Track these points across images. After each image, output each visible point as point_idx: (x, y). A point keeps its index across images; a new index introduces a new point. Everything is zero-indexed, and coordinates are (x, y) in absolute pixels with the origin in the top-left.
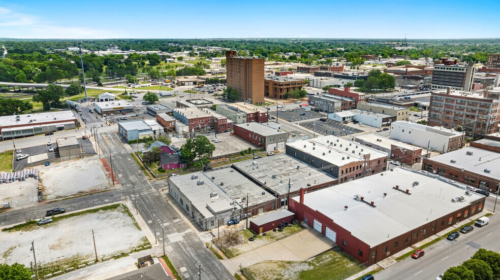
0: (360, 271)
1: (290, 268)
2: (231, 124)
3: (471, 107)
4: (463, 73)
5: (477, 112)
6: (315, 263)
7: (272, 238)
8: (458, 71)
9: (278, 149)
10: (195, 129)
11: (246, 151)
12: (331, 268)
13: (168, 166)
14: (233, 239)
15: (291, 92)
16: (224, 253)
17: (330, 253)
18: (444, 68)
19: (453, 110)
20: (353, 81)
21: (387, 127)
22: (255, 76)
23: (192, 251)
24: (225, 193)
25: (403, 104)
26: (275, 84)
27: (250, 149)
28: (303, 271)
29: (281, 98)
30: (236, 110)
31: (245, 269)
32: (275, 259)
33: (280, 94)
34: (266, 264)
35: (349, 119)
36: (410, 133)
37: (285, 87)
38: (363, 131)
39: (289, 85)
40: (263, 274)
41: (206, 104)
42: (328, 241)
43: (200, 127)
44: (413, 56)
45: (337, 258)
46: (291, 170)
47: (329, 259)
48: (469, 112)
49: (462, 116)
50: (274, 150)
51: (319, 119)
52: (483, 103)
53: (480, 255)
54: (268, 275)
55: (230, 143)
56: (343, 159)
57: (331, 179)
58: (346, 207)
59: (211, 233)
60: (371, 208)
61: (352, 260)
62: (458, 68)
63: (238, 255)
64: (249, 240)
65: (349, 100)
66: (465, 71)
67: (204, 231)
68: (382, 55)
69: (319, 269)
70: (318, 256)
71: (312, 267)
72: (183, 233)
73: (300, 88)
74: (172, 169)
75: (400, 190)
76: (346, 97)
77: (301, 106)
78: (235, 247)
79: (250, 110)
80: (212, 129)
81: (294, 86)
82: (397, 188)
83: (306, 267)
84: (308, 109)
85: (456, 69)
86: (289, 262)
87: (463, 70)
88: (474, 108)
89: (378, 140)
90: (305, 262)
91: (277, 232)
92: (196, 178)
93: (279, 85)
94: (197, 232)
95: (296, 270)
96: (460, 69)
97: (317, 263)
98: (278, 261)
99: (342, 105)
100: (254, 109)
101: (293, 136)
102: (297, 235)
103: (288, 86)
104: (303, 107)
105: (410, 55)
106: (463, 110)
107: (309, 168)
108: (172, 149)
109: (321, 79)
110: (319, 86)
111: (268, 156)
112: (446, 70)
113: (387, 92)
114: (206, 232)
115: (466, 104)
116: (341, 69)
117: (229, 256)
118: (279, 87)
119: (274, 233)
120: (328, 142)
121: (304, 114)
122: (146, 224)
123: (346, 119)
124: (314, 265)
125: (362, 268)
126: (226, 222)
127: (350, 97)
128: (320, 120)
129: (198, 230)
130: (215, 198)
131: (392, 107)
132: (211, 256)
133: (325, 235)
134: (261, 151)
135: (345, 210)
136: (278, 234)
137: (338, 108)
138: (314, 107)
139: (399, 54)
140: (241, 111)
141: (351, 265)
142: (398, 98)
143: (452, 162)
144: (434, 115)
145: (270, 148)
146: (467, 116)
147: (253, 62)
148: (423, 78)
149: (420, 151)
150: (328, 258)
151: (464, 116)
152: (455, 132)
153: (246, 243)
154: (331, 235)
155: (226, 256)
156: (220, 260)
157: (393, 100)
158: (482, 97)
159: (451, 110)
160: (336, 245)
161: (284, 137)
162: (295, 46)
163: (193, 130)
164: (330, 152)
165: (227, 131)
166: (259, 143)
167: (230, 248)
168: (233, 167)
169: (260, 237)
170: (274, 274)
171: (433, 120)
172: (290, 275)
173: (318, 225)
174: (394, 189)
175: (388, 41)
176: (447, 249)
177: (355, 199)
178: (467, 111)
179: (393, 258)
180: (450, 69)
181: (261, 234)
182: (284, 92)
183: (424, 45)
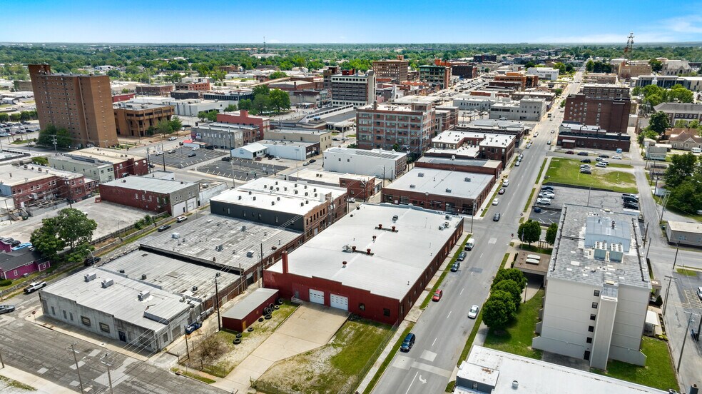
0: (393, 333)
1: (314, 359)
2: (89, 184)
3: (403, 122)
4: (364, 84)
5: (409, 128)
6: (339, 342)
7: (264, 330)
8: (359, 82)
9: (189, 210)
10: (25, 203)
11: (142, 222)
12: (362, 341)
13: (16, 273)
14: (209, 351)
15: (156, 124)
16: (210, 373)
17: (349, 325)
18: (344, 79)
19: (384, 128)
20: (236, 103)
21: (314, 158)
22: (97, 105)
23: (157, 387)
24: (160, 288)
25: (314, 127)
26: (129, 114)
27: (147, 218)
28: (333, 358)
29: (142, 135)
30: (91, 161)
31: (257, 382)
32: (287, 356)
33: (140, 129)
34: (281, 366)
35: (260, 154)
36: (348, 161)
37: (147, 117)
38: (287, 168)
39: (151, 114)
40: (287, 380)
41: (16, 158)
42: (338, 311)
43: (36, 197)
44: (283, 65)
45: (360, 328)
46: (236, 234)
47: (353, 332)
48: (401, 128)
49: (394, 134)
50: (183, 213)
51: (220, 158)
52: (413, 117)
53: (503, 275)
54: (293, 378)
55: (106, 215)
56: (302, 205)
57: (296, 235)
58: (345, 263)
59: (167, 352)
60: (369, 257)
61: (377, 324)
62: (359, 79)
63: (233, 368)
64: (235, 343)
65: (252, 129)
66: (366, 82)
67: (154, 354)
68: (243, 65)
69: (350, 348)
70: (338, 333)
71: (340, 349)
72: (123, 368)
73: (169, 118)
74: (24, 276)
75: (385, 229)
76: (244, 124)
77: (181, 144)
78: (221, 359)
79: (116, 158)
80: (57, 197)
81: (160, 115)
82: (380, 227)
83: (333, 352)
84: (196, 146)
85: (357, 80)
86: (308, 353)
87: (364, 80)
88: (405, 123)
89: (317, 175)
90: (327, 345)
91: (265, 321)
92: (94, 277)
93: (137, 116)
94: (144, 358)
95: (323, 360)
96: (361, 80)
97: (343, 340)
98: (293, 357)
99: (244, 135)
100: (122, 156)
101: (205, 187)
102: (294, 316)
103: (151, 117)
104: (185, 145)
105: (279, 65)
106: (394, 126)
107: (257, 226)
108: (6, 243)
109: (189, 103)
110: (188, 112)
111: (179, 222)
112: (345, 81)
113: (283, 114)
114: (161, 354)
115: (397, 118)
116: (206, 86)
117: (221, 374)
118: (137, 118)
119: (262, 323)
120: (265, 187)
121: (194, 155)
122: (38, 378)
123: (258, 155)
124: (340, 345)
125: (395, 330)
126: (183, 331)
127: (251, 125)
128: (223, 160)
129: (145, 355)
130: (147, 299)
131: (312, 132)
132: (193, 384)
133: (329, 305)
134: (164, 217)
135: (344, 267)
136: (267, 323)
137: (239, 140)
138: (203, 144)
139: (264, 64)
140: (100, 162)
141: (380, 331)
142: (307, 121)
143: (412, 187)
144: (363, 136)
145: (177, 210)
146: (400, 133)
147: (92, 81)
148: (318, 93)
149: (373, 180)
150: (350, 331)
151: (397, 134)
152: (396, 154)
153: (234, 349)
154: (340, 302)
155: (217, 376)
156: (212, 385)
157: (301, 124)
158: (410, 110)
159: (382, 128)
160: (350, 313)
161: (193, 191)
162: (105, 55)
163: (22, 204)
164: (278, 199)
165: (86, 197)
166: (158, 206)
167: (215, 363)
168: (142, 248)
169: (247, 335)
170: (300, 375)
171: (363, 143)
172: (320, 368)
173: (317, 296)
174: (377, 230)
175: (238, 46)
176: (458, 282)
177: (344, 251)
178: (399, 128)
179: (416, 307)
180: (350, 80)
181: (246, 331)
182: (146, 126)
183: (287, 51)
